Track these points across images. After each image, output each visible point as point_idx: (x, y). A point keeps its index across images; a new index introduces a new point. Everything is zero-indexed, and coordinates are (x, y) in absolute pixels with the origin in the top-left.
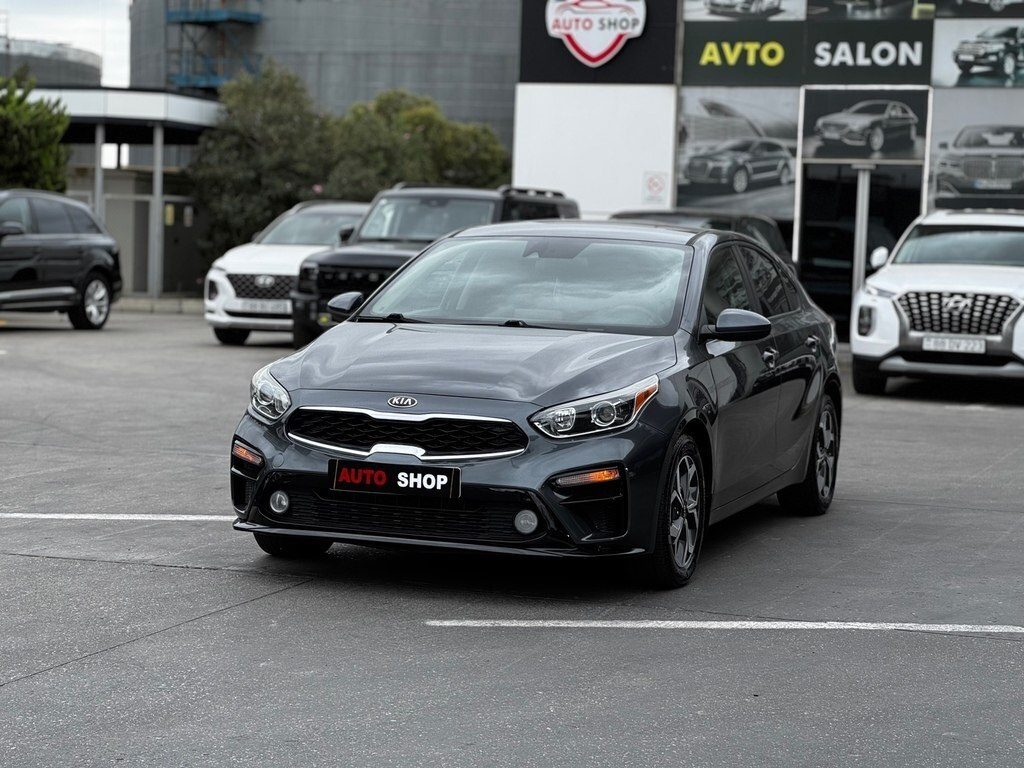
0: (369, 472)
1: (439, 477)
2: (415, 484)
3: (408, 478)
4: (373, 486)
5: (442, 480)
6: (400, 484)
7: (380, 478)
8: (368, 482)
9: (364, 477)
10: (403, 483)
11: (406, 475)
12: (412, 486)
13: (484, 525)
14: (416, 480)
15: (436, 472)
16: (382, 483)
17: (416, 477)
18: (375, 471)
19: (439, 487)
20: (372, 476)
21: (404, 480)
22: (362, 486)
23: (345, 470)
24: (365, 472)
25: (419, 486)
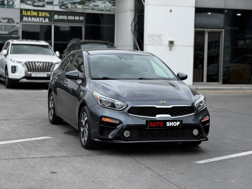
0: (158, 123)
1: (177, 122)
2: (171, 125)
3: (169, 124)
4: (160, 127)
5: (178, 123)
6: (167, 125)
7: (162, 124)
8: (158, 126)
9: (157, 124)
10: (168, 125)
11: (169, 123)
12: (170, 125)
13: (185, 134)
14: (171, 124)
15: (176, 121)
16: (162, 125)
17: (171, 123)
18: (160, 122)
19: (177, 125)
20: (159, 124)
21: (168, 124)
22: (157, 127)
23: (151, 123)
24: (157, 123)
25: (172, 125)
